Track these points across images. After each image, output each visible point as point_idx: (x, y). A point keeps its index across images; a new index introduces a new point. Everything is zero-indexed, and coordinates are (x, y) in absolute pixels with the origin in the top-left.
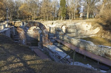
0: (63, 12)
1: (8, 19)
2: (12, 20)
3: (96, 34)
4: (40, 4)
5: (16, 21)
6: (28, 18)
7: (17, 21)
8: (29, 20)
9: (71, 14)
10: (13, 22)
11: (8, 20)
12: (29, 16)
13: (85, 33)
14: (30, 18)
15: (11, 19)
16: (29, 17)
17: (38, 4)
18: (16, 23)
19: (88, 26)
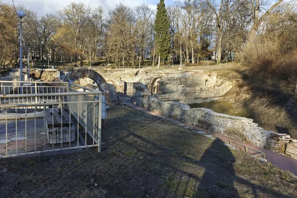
0: (162, 46)
1: (25, 65)
2: (35, 67)
3: (222, 96)
4: (106, 26)
5: (45, 68)
6: (73, 61)
7: (47, 68)
8: (76, 66)
9: (185, 52)
10: (37, 71)
11: (23, 67)
12: (76, 57)
13: (196, 94)
14: (79, 62)
15: (33, 64)
16: (76, 59)
17: (99, 26)
18: (44, 75)
19: (209, 78)
